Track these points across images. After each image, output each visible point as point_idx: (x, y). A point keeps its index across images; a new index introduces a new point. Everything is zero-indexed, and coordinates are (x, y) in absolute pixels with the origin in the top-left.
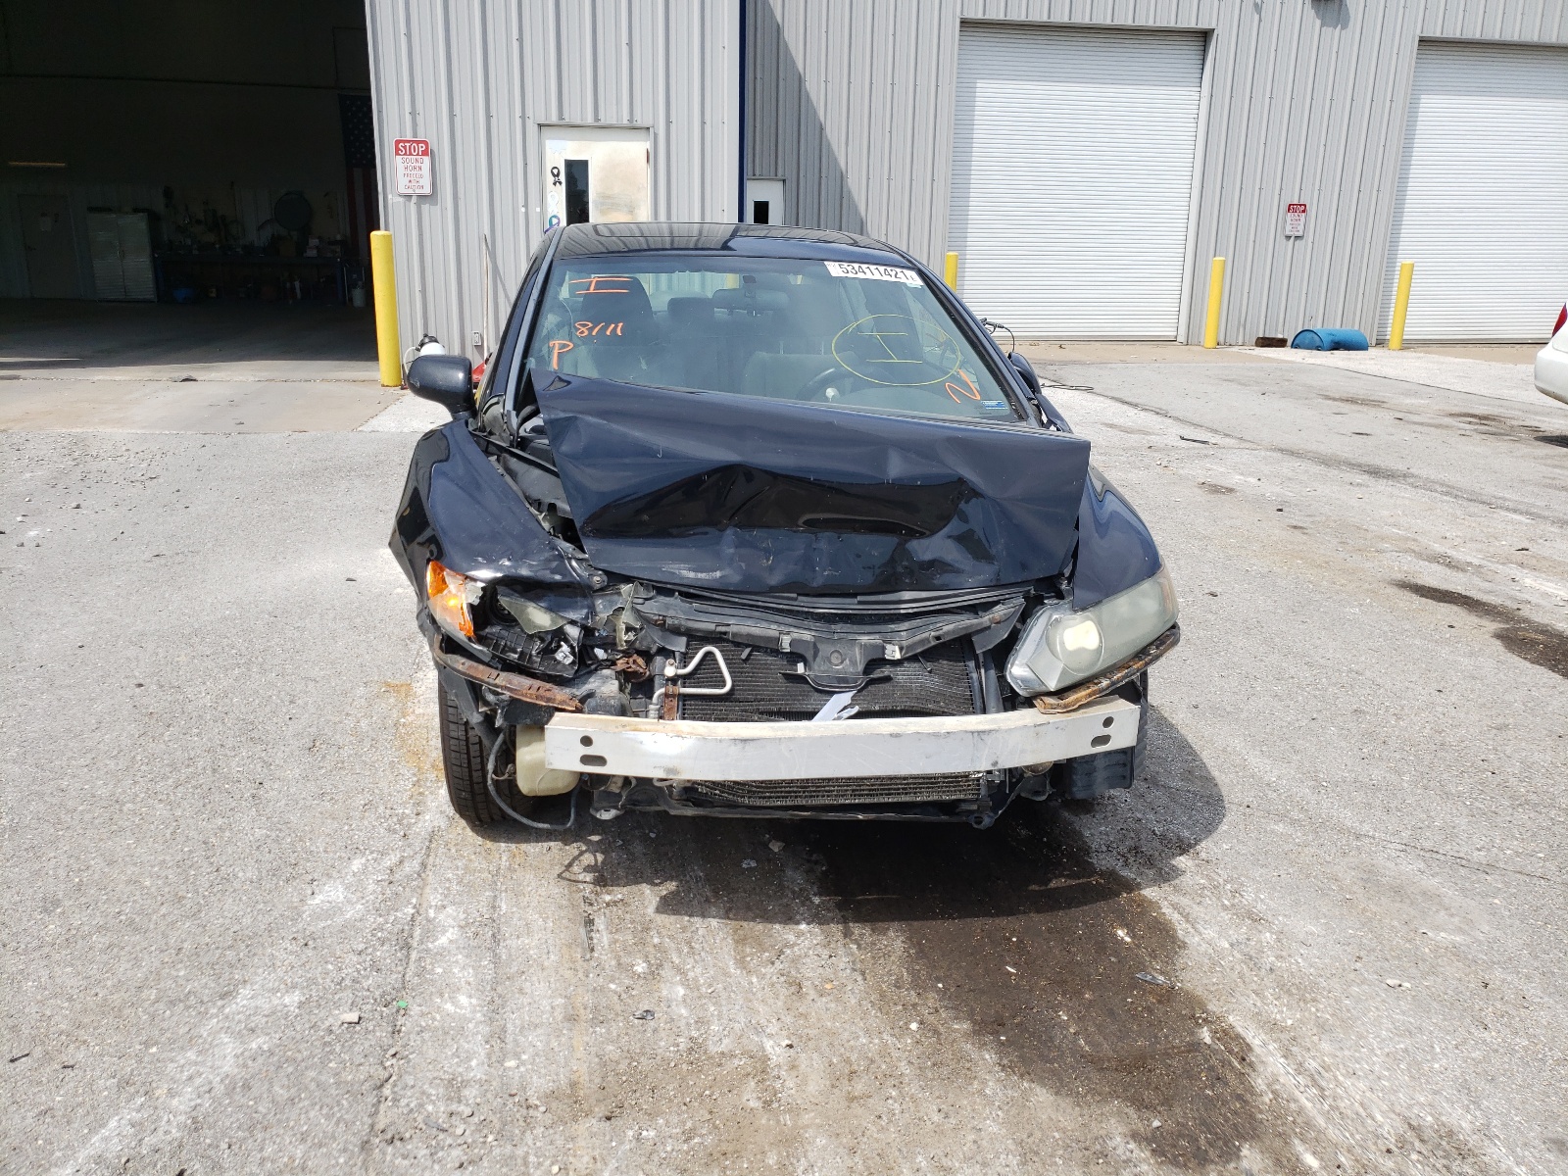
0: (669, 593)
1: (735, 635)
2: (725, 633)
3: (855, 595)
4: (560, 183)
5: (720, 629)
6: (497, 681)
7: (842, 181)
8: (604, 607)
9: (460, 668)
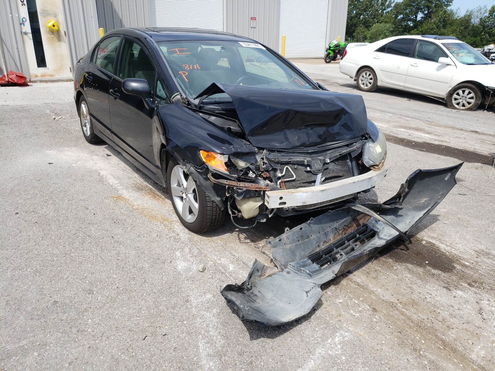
0: (273, 151)
1: (293, 161)
2: (290, 162)
3: (316, 146)
4: (25, 5)
5: (290, 160)
6: (241, 185)
7: (112, 7)
8: (258, 158)
9: (226, 183)
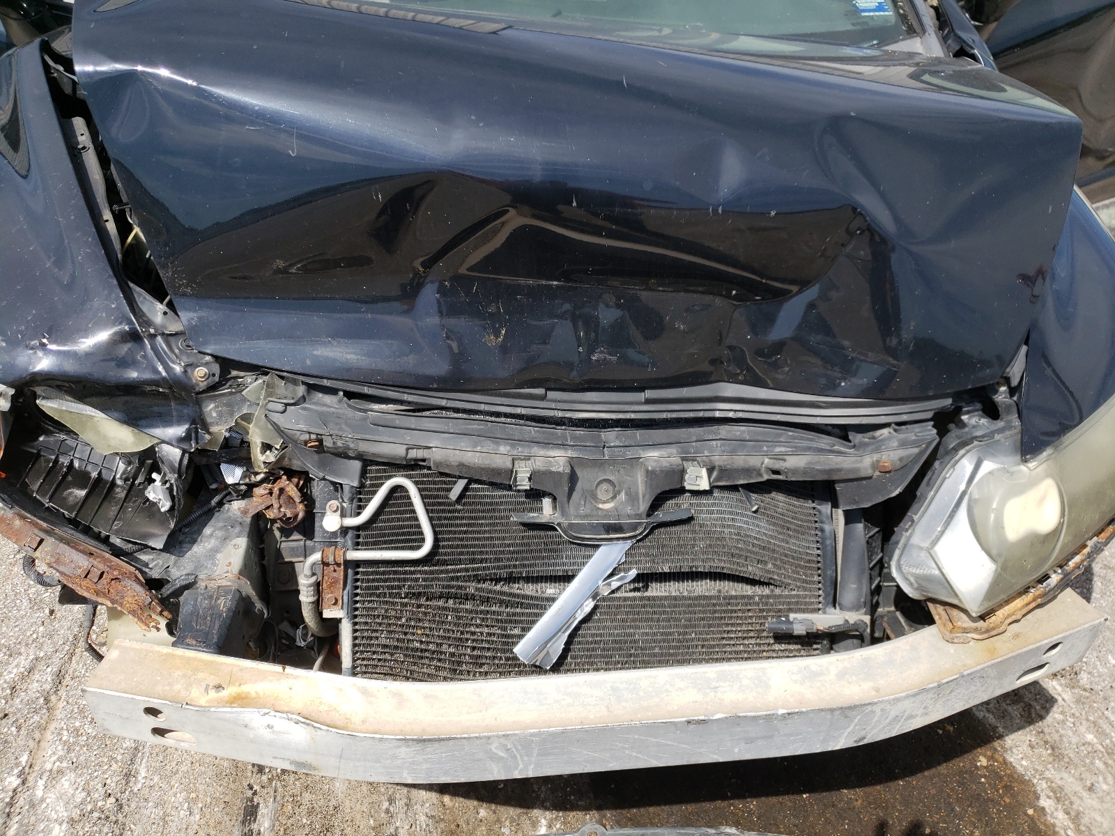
1: (438, 464)
2: (424, 459)
5: (415, 452)
8: (220, 415)
